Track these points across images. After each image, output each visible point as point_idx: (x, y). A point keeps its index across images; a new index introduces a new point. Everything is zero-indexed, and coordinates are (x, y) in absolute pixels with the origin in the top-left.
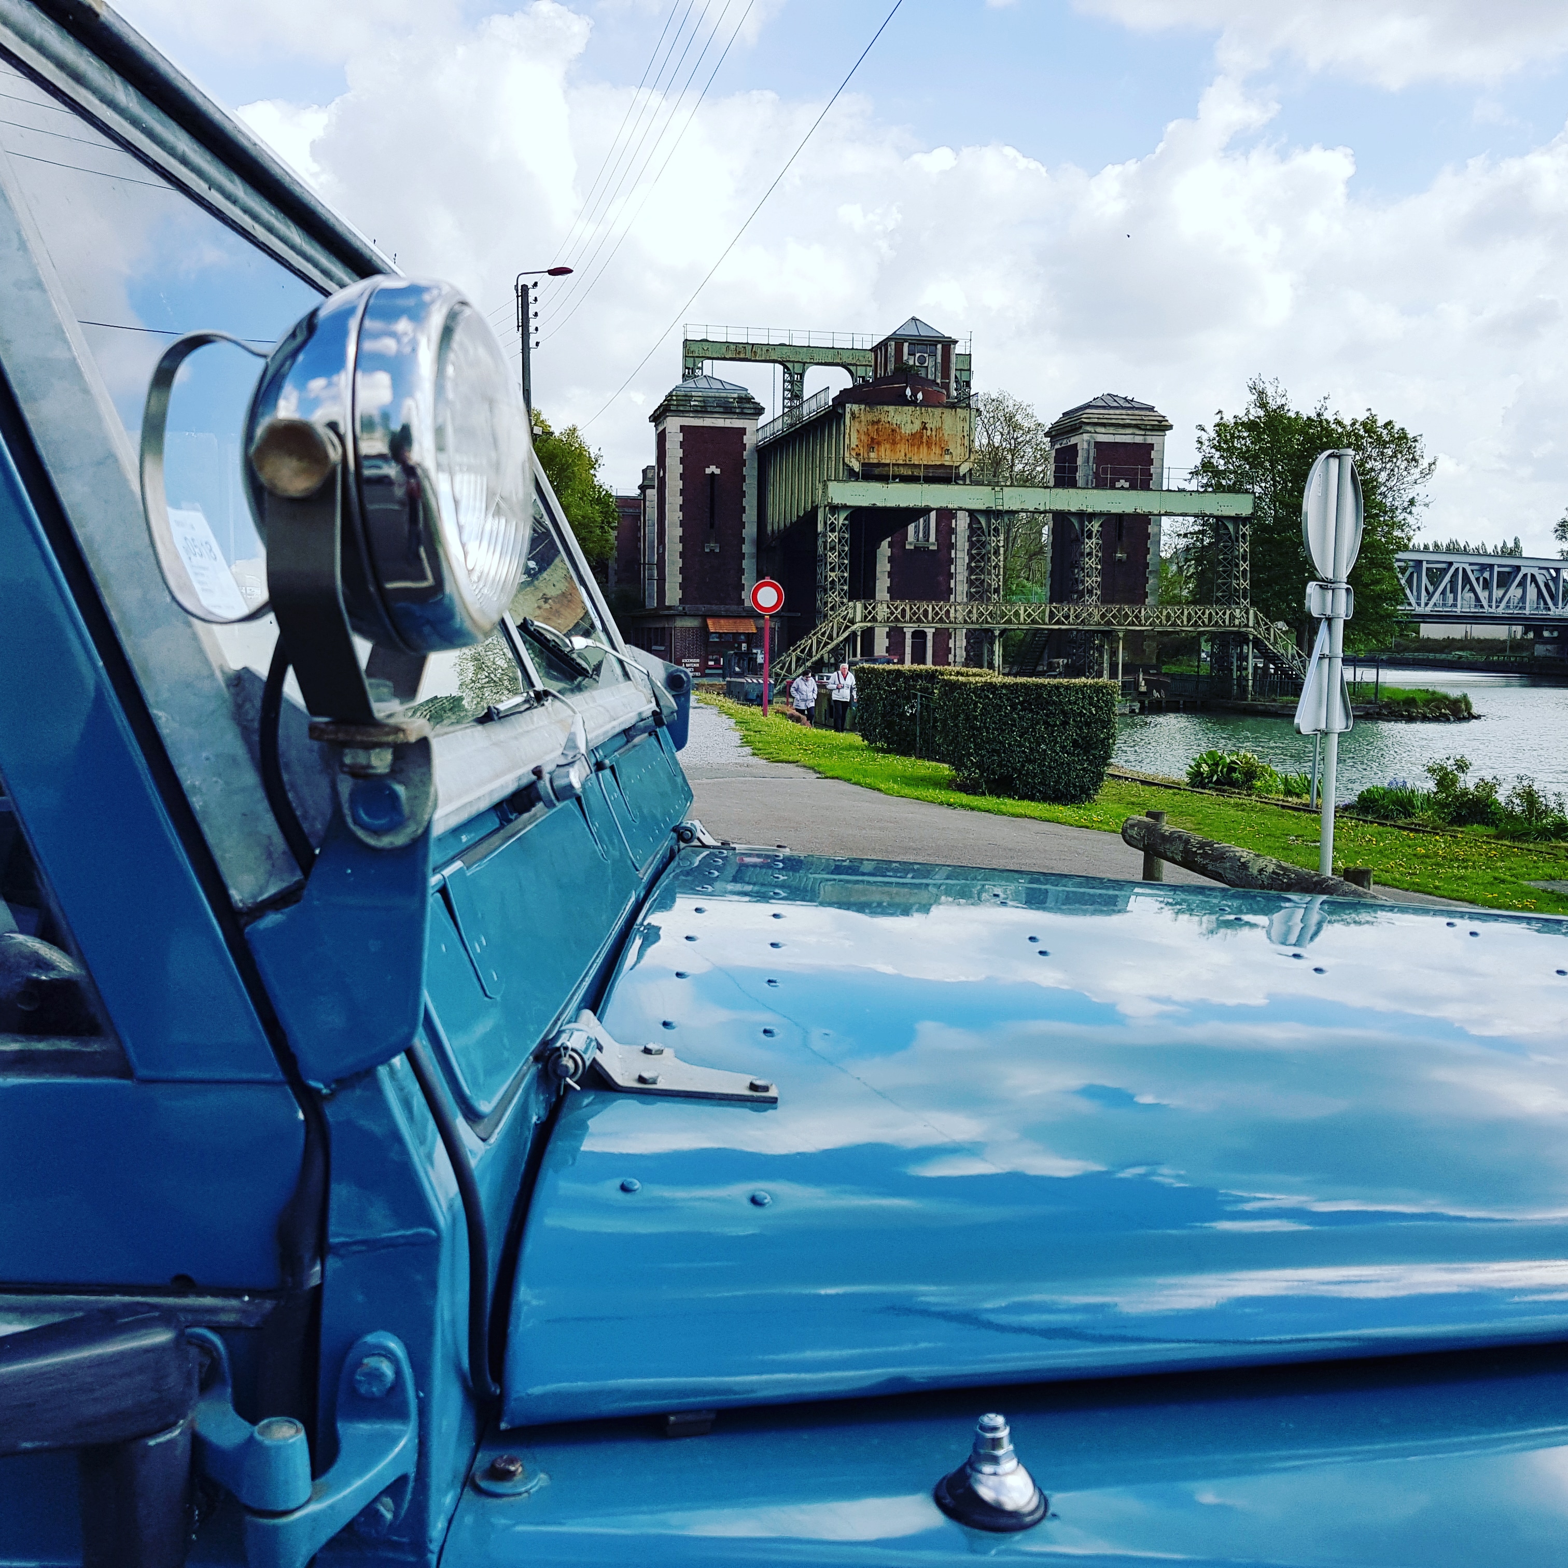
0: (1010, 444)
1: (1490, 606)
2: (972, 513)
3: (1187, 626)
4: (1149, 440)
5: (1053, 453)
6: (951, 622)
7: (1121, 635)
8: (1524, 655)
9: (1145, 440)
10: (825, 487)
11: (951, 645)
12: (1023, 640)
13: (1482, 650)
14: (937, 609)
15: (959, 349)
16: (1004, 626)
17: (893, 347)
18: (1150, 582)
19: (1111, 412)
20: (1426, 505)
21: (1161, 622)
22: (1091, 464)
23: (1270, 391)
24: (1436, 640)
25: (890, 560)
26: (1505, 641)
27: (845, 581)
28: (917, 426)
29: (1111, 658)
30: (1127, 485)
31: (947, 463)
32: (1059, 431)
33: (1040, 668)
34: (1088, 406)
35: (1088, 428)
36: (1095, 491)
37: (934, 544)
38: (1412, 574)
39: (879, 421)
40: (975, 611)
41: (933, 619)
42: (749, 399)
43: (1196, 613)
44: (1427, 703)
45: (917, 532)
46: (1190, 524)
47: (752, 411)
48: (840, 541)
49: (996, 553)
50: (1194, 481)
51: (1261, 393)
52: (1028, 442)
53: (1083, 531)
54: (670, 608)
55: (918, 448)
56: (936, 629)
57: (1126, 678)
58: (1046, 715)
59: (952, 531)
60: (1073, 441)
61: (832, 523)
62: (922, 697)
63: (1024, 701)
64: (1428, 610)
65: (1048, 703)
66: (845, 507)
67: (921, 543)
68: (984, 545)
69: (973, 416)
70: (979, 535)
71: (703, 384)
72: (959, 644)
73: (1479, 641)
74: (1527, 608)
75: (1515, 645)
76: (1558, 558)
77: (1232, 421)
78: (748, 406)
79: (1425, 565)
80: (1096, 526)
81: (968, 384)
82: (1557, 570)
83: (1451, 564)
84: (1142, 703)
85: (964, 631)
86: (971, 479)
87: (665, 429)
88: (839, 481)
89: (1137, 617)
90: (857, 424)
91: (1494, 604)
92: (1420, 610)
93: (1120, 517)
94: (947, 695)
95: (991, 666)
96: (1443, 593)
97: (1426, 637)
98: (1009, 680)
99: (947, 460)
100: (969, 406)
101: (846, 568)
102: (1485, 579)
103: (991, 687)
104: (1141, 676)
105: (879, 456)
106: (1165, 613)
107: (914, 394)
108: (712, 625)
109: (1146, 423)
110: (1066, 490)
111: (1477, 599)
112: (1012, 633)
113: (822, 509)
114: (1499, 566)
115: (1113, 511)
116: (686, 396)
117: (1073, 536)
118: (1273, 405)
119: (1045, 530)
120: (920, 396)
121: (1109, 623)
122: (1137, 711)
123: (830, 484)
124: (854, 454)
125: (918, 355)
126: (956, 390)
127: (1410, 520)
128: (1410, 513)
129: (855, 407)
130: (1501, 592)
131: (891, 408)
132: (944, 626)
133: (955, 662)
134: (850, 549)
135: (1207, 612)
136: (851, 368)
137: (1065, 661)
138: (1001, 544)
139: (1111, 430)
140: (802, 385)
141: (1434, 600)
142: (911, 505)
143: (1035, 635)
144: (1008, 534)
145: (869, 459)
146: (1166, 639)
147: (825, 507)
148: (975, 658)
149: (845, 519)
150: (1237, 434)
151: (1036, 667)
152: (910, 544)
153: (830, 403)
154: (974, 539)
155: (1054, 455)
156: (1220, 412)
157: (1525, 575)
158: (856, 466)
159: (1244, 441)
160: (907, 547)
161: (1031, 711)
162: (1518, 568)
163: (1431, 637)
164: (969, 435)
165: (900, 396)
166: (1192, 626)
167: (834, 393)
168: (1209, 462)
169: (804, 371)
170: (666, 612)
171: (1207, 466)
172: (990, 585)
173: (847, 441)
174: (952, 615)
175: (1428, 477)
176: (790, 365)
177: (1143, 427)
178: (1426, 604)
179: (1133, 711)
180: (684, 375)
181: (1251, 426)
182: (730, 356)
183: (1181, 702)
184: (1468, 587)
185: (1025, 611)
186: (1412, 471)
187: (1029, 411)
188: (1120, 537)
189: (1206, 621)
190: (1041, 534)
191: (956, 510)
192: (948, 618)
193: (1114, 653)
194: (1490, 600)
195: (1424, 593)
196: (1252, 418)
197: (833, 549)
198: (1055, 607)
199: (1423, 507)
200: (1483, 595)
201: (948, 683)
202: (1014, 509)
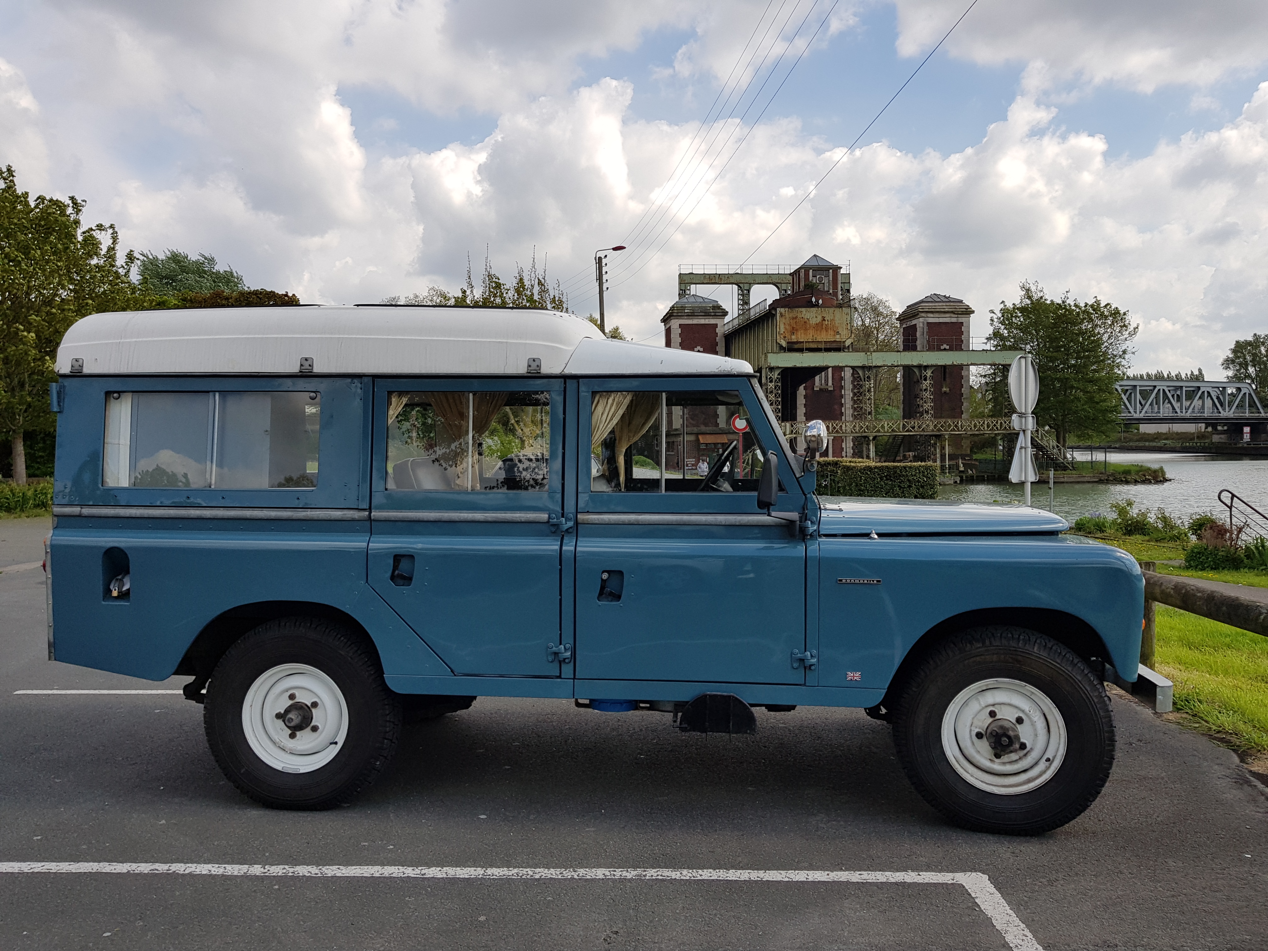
0: (876, 324)
1: (1182, 412)
2: (853, 368)
3: (987, 430)
4: (960, 320)
5: (902, 330)
6: (843, 433)
7: (947, 437)
8: (1206, 441)
9: (958, 320)
10: (766, 357)
11: (844, 446)
12: (886, 443)
13: (1179, 439)
14: (835, 425)
15: (843, 271)
16: (875, 434)
17: (803, 273)
18: (964, 404)
19: (937, 304)
20: (1133, 353)
21: (971, 429)
22: (925, 335)
23: (1033, 288)
24: (1149, 434)
25: (805, 397)
26: (1194, 433)
27: (779, 411)
28: (819, 319)
29: (941, 451)
30: (948, 347)
31: (837, 340)
32: (905, 317)
33: (898, 458)
34: (922, 302)
35: (923, 315)
36: (928, 353)
37: (831, 386)
38: (1131, 393)
39: (796, 317)
40: (857, 425)
41: (833, 431)
42: (719, 307)
43: (992, 422)
44: (1137, 472)
45: (821, 380)
46: (987, 370)
47: (721, 314)
48: (775, 388)
49: (869, 391)
50: (988, 344)
51: (1028, 290)
52: (886, 323)
53: (921, 376)
54: (676, 430)
55: (820, 332)
56: (834, 437)
57: (951, 463)
58: (900, 482)
59: (842, 379)
60: (914, 322)
61: (771, 377)
62: (831, 475)
63: (887, 475)
64: (1142, 415)
65: (900, 476)
66: (778, 368)
67: (824, 386)
68: (861, 386)
69: (852, 312)
70: (858, 381)
71: (692, 300)
72: (848, 445)
73: (1177, 434)
74: (1206, 413)
75: (1201, 436)
76: (1225, 381)
77: (1012, 307)
78: (718, 311)
79: (1138, 388)
80: (929, 373)
81: (848, 291)
82: (1224, 388)
83: (1155, 387)
84: (961, 477)
85: (851, 437)
86: (853, 348)
87: (670, 327)
88: (774, 353)
89: (956, 426)
90: (783, 319)
91: (1184, 411)
92: (1136, 416)
93: (944, 367)
94: (845, 473)
95: (868, 457)
96: (1151, 404)
97: (1143, 432)
98: (879, 464)
99: (838, 338)
100: (850, 306)
101: (779, 403)
102: (1177, 395)
103: (870, 468)
104: (960, 461)
105: (797, 338)
106: (973, 423)
107: (817, 301)
108: (702, 439)
109: (958, 310)
110: (910, 353)
111: (1174, 408)
112: (881, 438)
113: (765, 369)
114: (1186, 387)
115: (939, 364)
116: (682, 307)
117: (915, 380)
118: (1035, 297)
119: (899, 375)
120: (820, 302)
121: (939, 430)
122: (958, 482)
123: (769, 355)
124: (782, 337)
125: (818, 277)
126: (842, 295)
127: (1124, 362)
128: (1124, 358)
129: (782, 310)
130: (1188, 403)
131: (803, 310)
132: (839, 435)
133: (846, 456)
134: (782, 392)
135: (999, 422)
136: (778, 285)
137: (914, 454)
138: (872, 385)
139: (937, 315)
140: (749, 296)
141: (1145, 409)
142: (817, 365)
143: (894, 439)
144: (876, 379)
145: (791, 339)
146: (976, 439)
147: (766, 368)
148: (858, 452)
149: (779, 375)
150: (1014, 315)
151: (896, 457)
152: (817, 387)
153: (768, 308)
154: (856, 383)
155: (902, 331)
156: (1003, 302)
157: (1203, 392)
158: (784, 344)
159: (1019, 319)
160: (815, 389)
161: (891, 480)
162: (1199, 388)
163: (1147, 432)
164: (850, 323)
165: (809, 302)
166: (990, 430)
167: (769, 302)
168: (998, 332)
169: (750, 288)
170: (675, 433)
171: (996, 334)
172: (866, 410)
173: (778, 330)
174: (844, 428)
175: (1134, 336)
176: (741, 285)
177: (956, 313)
178: (1140, 412)
179: (956, 482)
180: (679, 294)
181: (1023, 310)
182: (706, 282)
183: (986, 476)
184: (1167, 401)
185: (888, 424)
186: (1124, 333)
187: (887, 304)
188: (944, 379)
189: (999, 427)
190: (896, 377)
191: (844, 367)
192: (841, 430)
193: (943, 448)
194: (1181, 409)
195: (1138, 405)
196: (1023, 305)
197: (771, 392)
198: (906, 422)
199: (1131, 354)
200: (1177, 405)
201: (845, 467)
202: (879, 364)
